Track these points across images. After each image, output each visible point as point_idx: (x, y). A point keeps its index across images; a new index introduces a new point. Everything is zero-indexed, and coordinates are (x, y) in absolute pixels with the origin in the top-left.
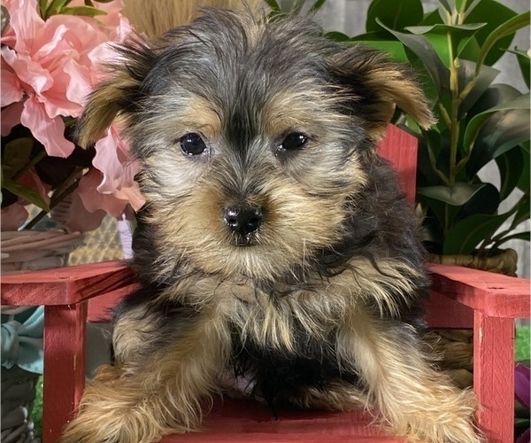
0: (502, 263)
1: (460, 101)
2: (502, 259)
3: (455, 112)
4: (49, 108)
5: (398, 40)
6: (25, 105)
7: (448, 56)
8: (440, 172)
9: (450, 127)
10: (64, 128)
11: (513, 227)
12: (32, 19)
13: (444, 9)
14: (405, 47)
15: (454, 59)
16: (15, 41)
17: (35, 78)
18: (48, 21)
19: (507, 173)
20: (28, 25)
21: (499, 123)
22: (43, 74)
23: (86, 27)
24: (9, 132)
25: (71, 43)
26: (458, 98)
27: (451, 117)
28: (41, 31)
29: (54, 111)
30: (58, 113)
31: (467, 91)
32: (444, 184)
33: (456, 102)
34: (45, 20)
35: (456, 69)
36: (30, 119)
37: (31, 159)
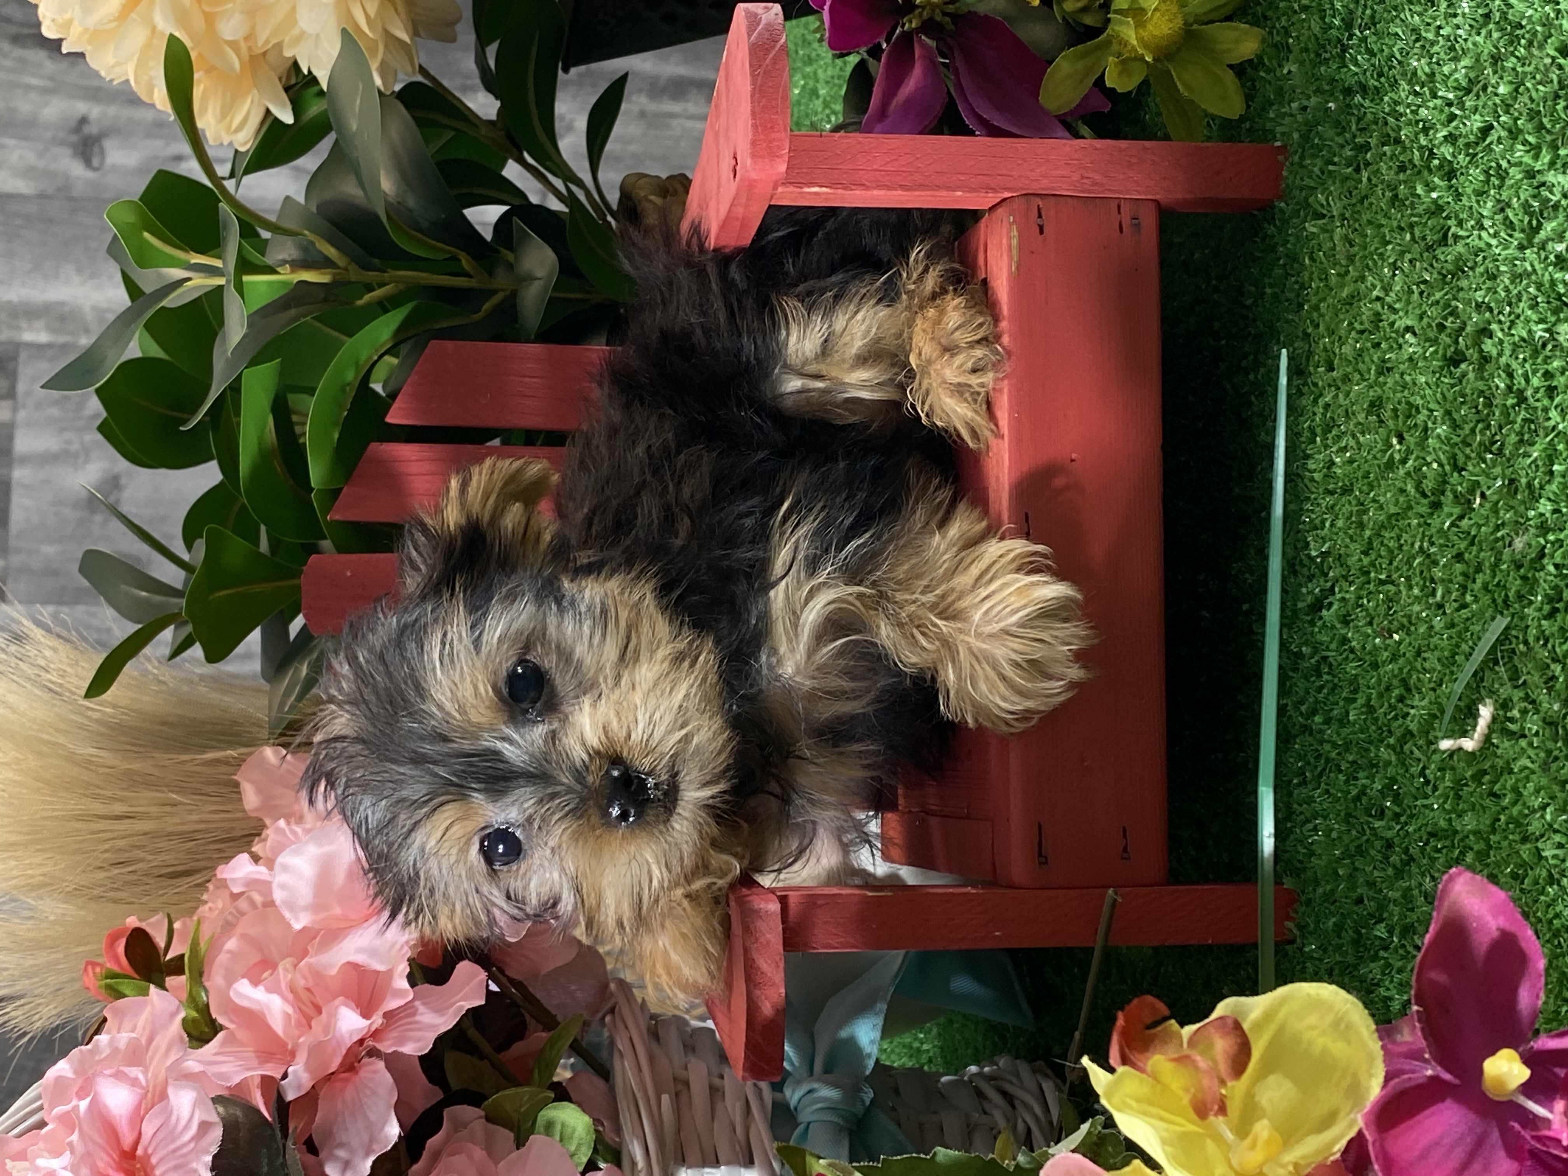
0: (652, 198)
1: (353, 267)
2: (646, 197)
3: (372, 276)
4: (393, 1004)
5: (239, 377)
6: (390, 1051)
7: (270, 283)
8: (487, 306)
9: (401, 287)
10: (427, 986)
11: (580, 184)
12: (216, 1054)
13: (179, 291)
14: (252, 363)
15: (277, 273)
16: (263, 1077)
17: (338, 1034)
18: (221, 1020)
19: (477, 191)
20: (231, 1059)
21: (390, 199)
22: (333, 1015)
23: (229, 951)
24: (436, 1088)
25: (265, 975)
26: (346, 269)
27: (382, 285)
28: (242, 1034)
29: (400, 993)
30: (405, 984)
31: (331, 252)
32: (513, 295)
33: (355, 274)
34: (221, 1028)
35: (292, 272)
36: (417, 1040)
37: (482, 1057)
